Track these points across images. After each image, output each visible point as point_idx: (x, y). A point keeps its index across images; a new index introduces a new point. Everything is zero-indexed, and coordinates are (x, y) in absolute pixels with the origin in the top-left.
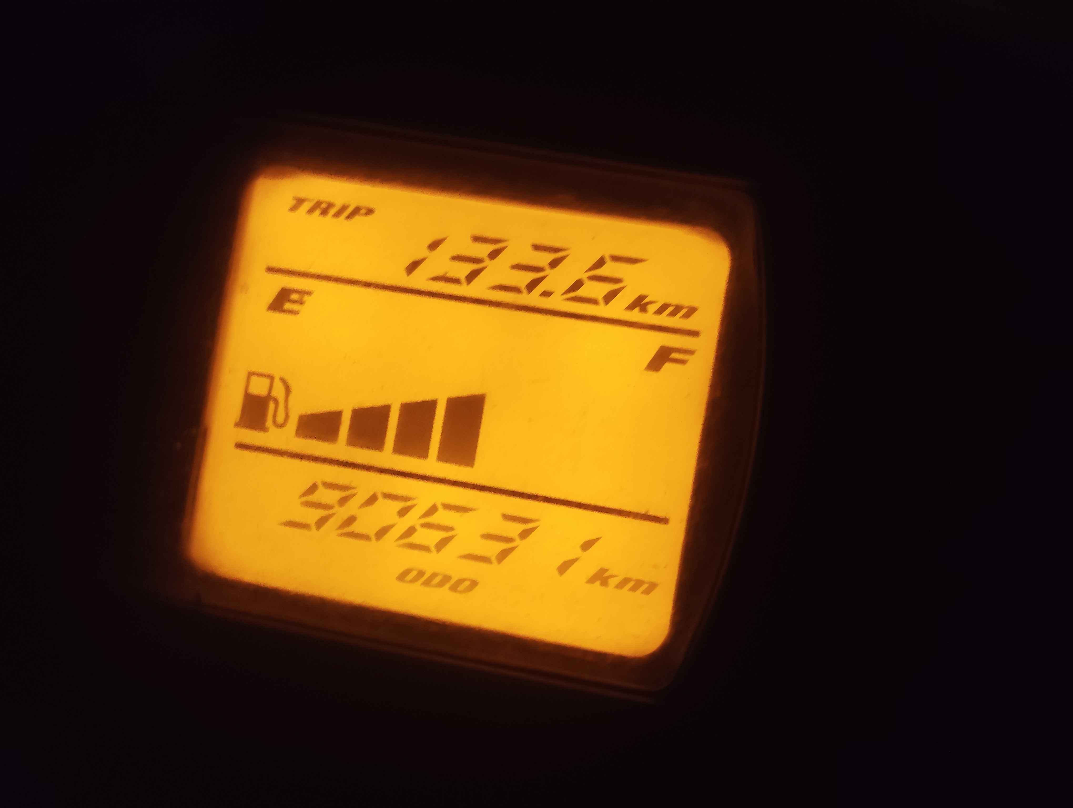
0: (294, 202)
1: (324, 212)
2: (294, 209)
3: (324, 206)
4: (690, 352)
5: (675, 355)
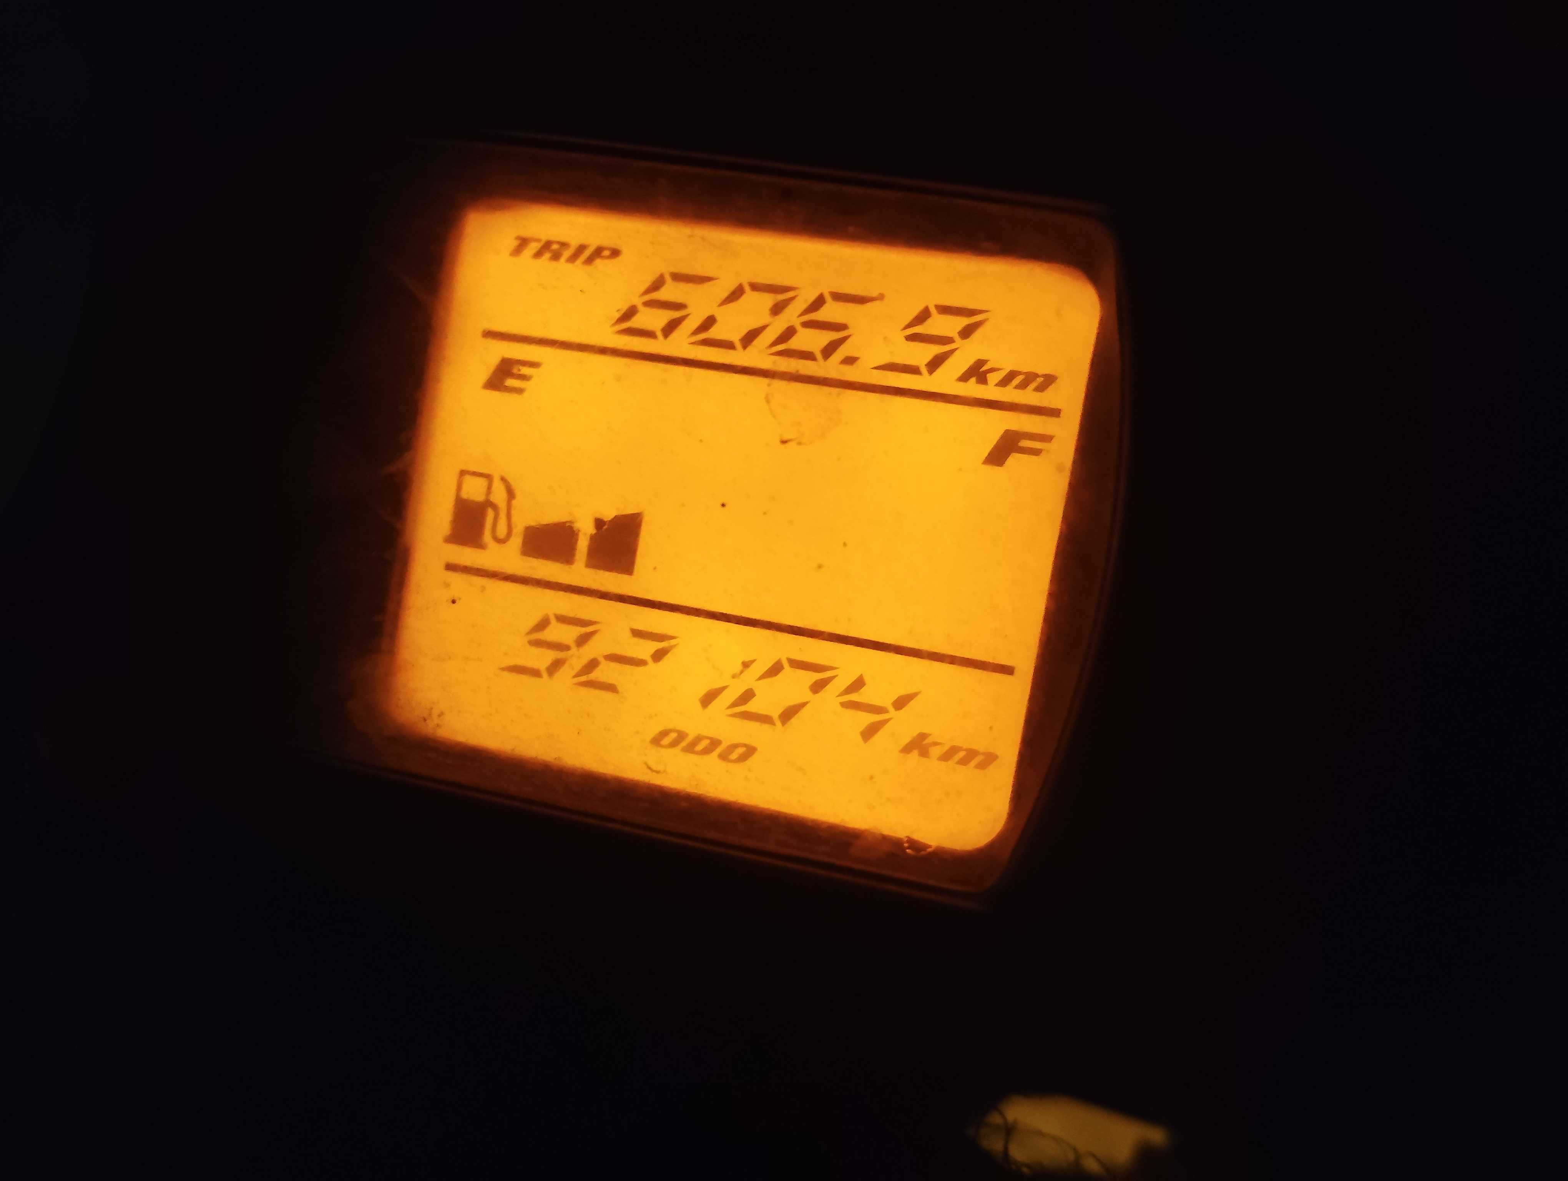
0: (516, 243)
1: (556, 256)
2: (516, 252)
3: (555, 247)
4: (1046, 438)
5: (1025, 443)
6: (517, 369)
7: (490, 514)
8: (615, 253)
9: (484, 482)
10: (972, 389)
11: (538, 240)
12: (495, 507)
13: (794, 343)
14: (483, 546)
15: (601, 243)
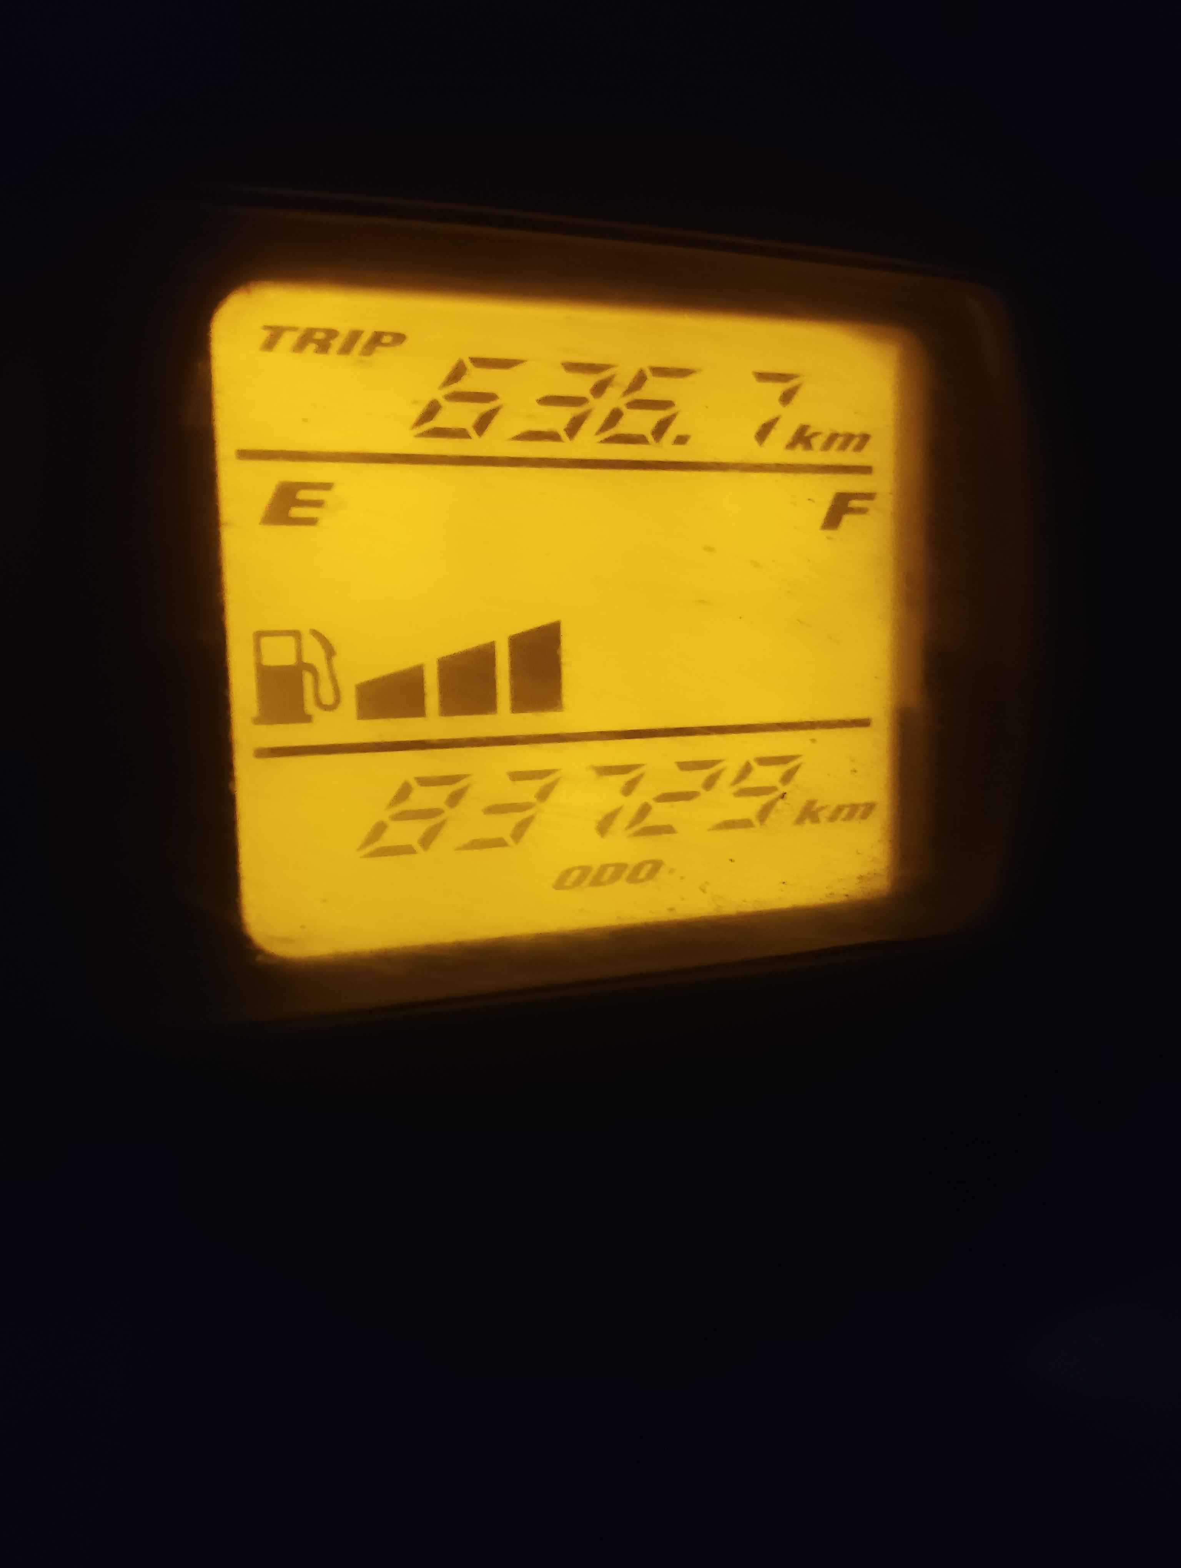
0: (266, 334)
1: (323, 347)
2: (270, 345)
3: (320, 336)
4: (869, 496)
5: (852, 504)
6: (303, 495)
7: (308, 679)
8: (399, 338)
9: (290, 641)
10: (800, 456)
11: (294, 329)
12: (312, 669)
13: (621, 428)
14: (307, 719)
15: (380, 329)
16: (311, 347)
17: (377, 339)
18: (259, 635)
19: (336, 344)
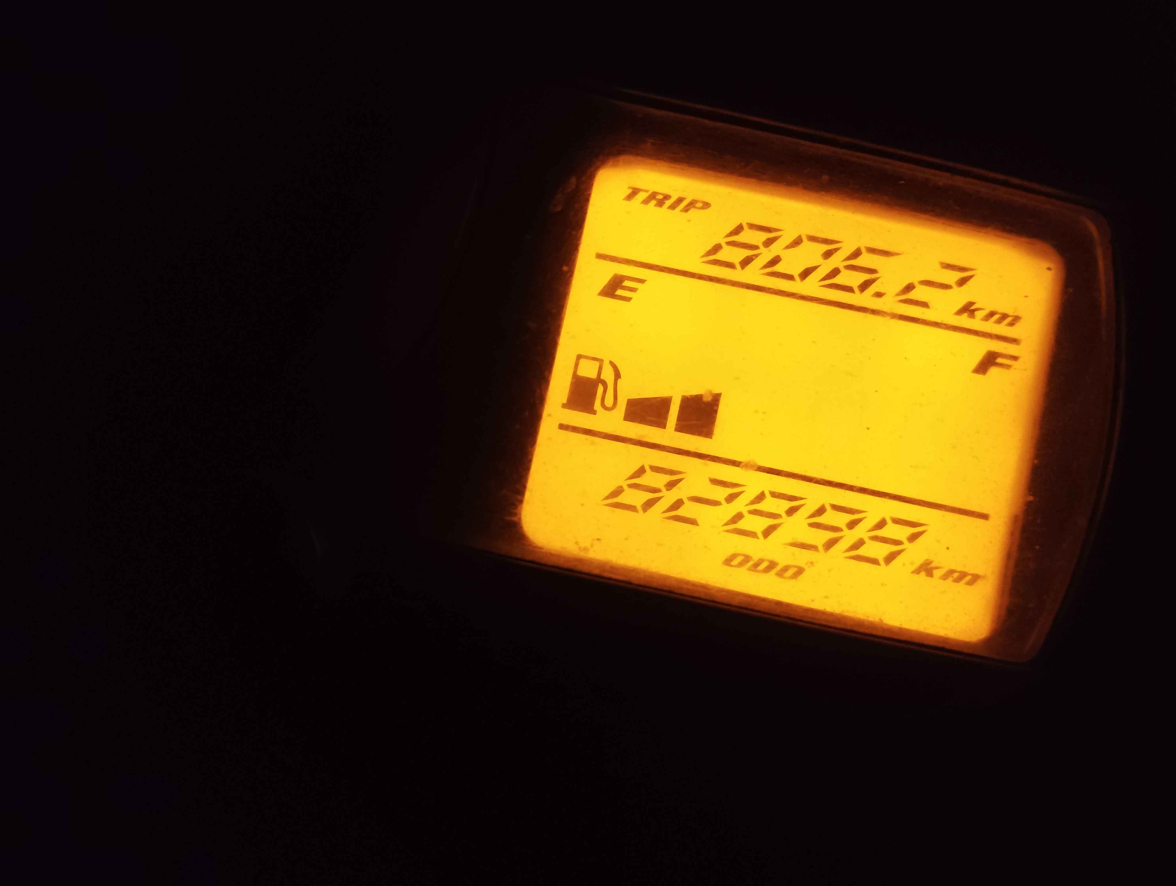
0: (629, 191)
2: (629, 198)
4: (1015, 358)
5: (999, 360)
6: (627, 283)
7: (600, 389)
8: (706, 205)
9: (597, 364)
10: (964, 321)
11: (647, 191)
12: (604, 384)
13: (838, 280)
14: (594, 412)
15: (696, 197)
16: (654, 202)
17: (692, 204)
18: (579, 357)
19: (668, 203)
